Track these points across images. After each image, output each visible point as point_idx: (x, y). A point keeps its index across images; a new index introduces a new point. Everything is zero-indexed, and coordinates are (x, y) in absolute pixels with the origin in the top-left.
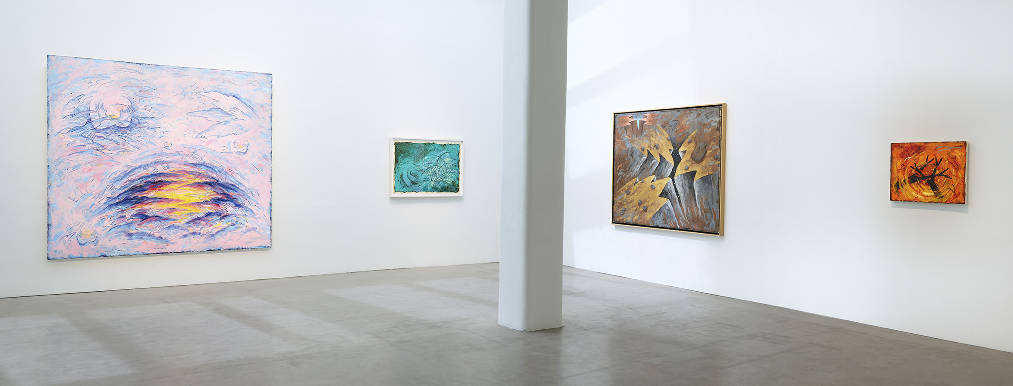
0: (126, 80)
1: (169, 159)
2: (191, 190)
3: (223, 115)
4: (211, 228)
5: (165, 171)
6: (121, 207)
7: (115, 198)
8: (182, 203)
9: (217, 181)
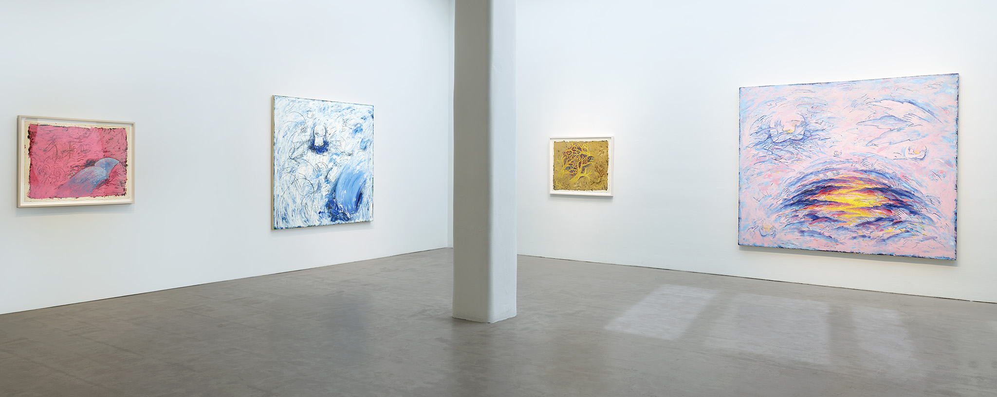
0: (800, 99)
1: (838, 166)
2: (860, 195)
3: (897, 122)
4: (882, 232)
5: (835, 178)
6: (794, 207)
7: (790, 200)
8: (851, 207)
9: (889, 187)
